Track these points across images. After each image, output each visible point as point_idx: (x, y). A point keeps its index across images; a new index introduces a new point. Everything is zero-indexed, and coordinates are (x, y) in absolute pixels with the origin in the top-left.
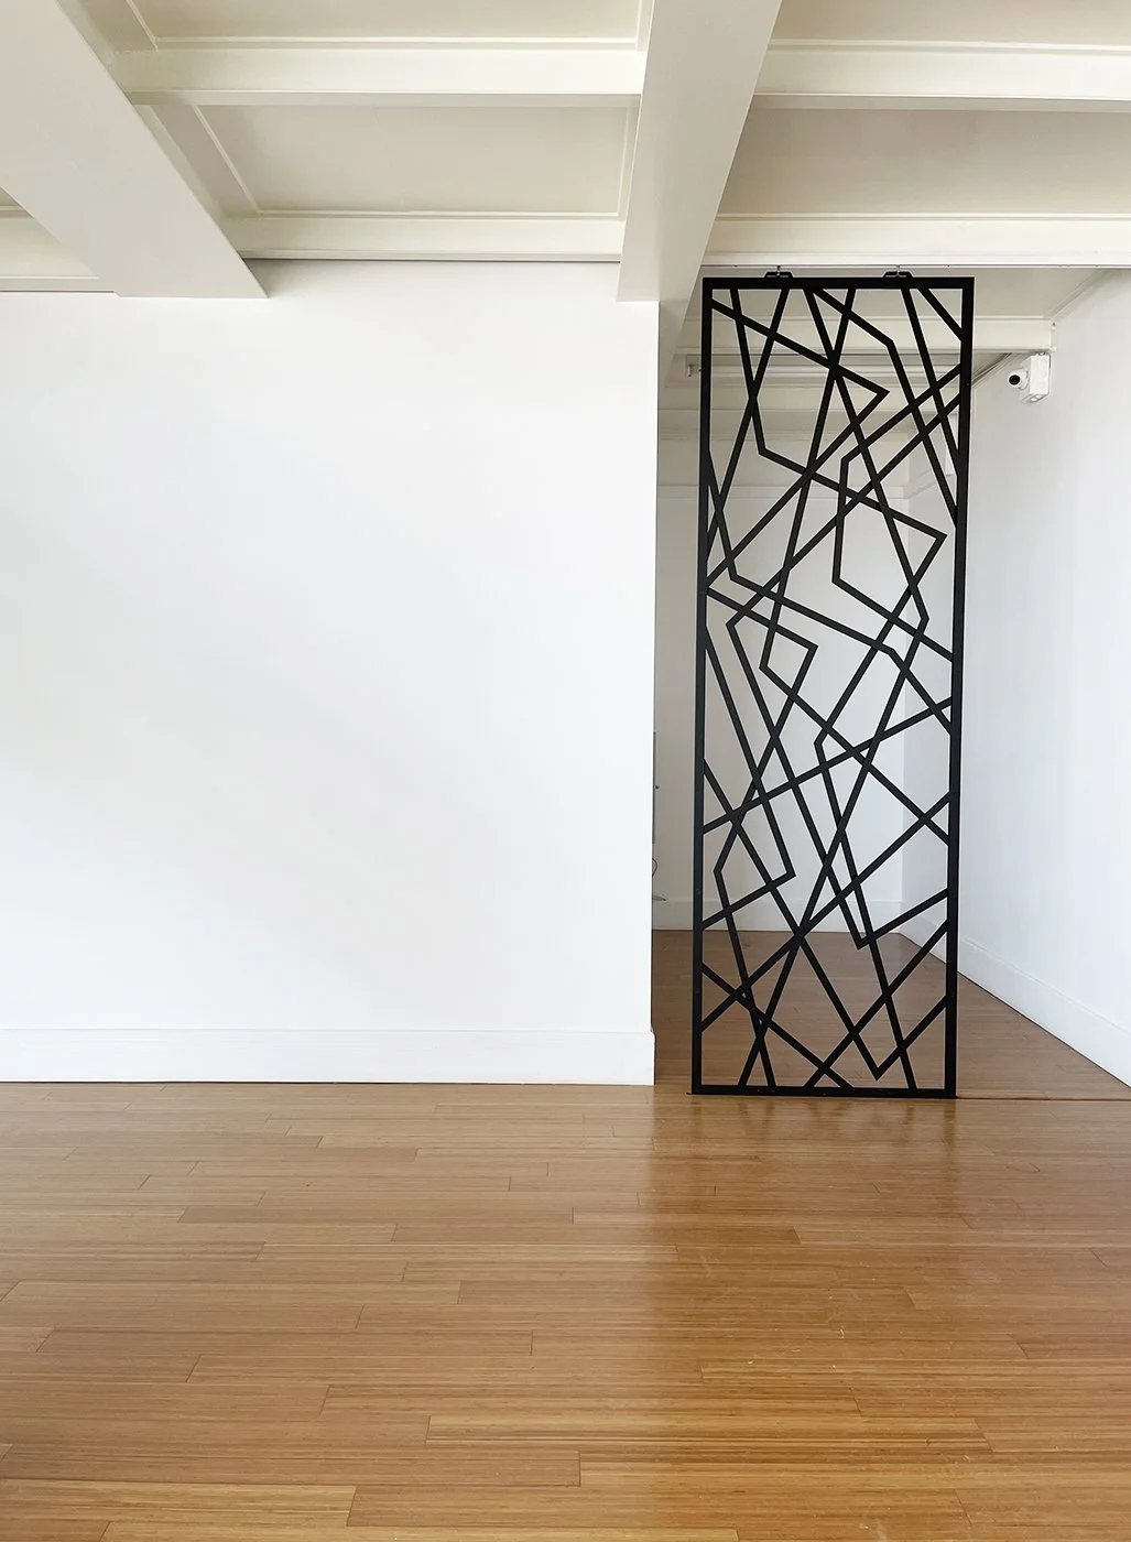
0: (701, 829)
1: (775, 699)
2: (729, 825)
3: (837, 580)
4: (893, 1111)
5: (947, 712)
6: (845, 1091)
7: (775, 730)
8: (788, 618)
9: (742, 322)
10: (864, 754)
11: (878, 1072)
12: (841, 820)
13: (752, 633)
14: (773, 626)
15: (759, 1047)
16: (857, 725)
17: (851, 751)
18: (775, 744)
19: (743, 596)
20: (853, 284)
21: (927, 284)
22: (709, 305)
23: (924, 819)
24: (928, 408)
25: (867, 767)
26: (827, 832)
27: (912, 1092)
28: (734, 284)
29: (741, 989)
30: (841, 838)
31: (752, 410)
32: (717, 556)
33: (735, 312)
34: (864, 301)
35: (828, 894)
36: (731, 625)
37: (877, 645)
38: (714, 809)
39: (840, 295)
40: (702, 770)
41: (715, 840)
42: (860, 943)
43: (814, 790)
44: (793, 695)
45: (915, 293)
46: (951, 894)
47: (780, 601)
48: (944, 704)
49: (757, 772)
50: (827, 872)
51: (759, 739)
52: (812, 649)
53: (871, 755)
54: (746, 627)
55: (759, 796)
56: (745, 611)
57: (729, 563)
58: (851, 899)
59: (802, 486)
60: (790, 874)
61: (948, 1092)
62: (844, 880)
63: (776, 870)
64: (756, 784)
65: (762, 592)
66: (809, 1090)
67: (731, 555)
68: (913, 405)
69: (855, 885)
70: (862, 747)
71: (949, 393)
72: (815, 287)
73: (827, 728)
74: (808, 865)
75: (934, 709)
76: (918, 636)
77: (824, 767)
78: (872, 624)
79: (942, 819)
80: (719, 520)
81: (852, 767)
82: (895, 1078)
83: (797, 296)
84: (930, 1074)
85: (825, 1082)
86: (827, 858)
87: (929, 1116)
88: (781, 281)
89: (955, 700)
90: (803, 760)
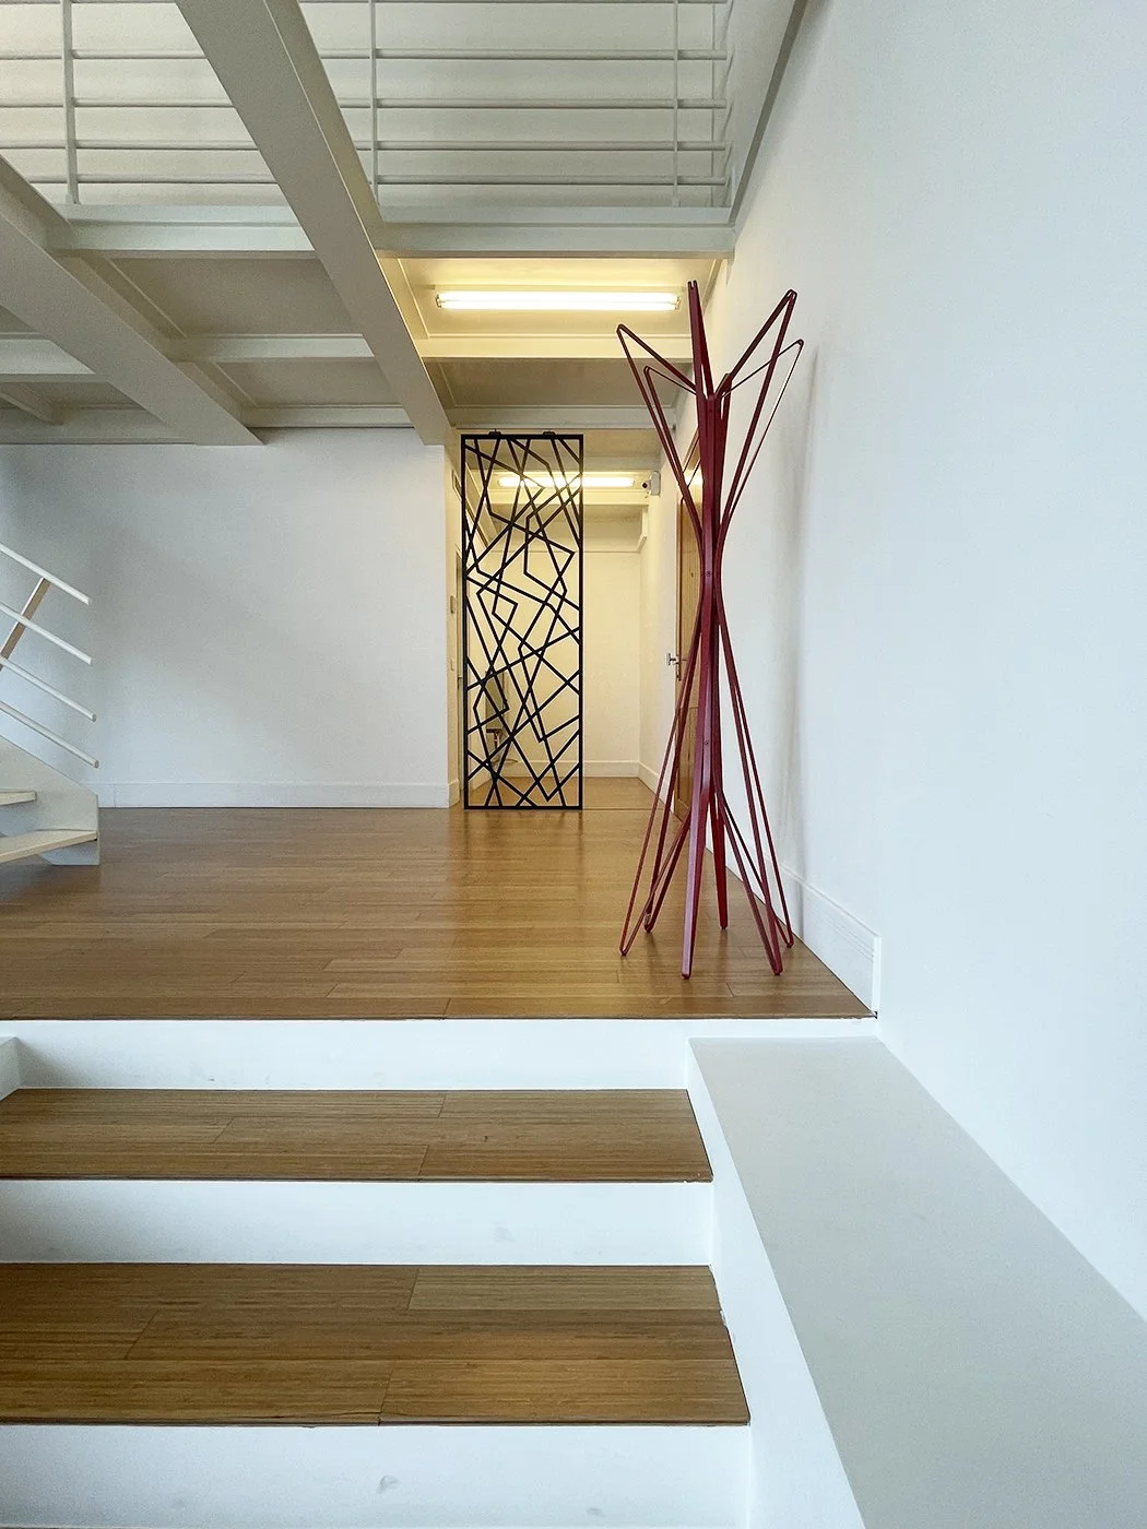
0: (466, 689)
1: (500, 629)
2: (479, 686)
3: (525, 573)
4: (556, 815)
5: (577, 634)
6: (534, 807)
7: (500, 643)
8: (504, 590)
9: (480, 455)
10: (539, 653)
11: (548, 799)
12: (530, 683)
13: (488, 597)
14: (497, 594)
15: (495, 786)
16: (536, 641)
17: (534, 652)
18: (500, 649)
19: (484, 580)
20: (529, 437)
21: (562, 438)
22: (464, 446)
23: (568, 683)
25: (541, 659)
26: (524, 688)
27: (564, 807)
28: (476, 437)
29: (486, 761)
30: (530, 690)
31: (485, 494)
32: (470, 561)
33: (476, 450)
34: (535, 445)
35: (524, 717)
36: (478, 594)
37: (545, 603)
38: (472, 680)
39: (524, 442)
40: (467, 661)
41: (474, 693)
42: (540, 740)
43: (518, 670)
44: (508, 627)
45: (557, 441)
46: (580, 717)
47: (500, 582)
48: (575, 630)
49: (492, 663)
50: (524, 706)
51: (492, 647)
52: (516, 605)
53: (543, 654)
54: (485, 594)
55: (492, 673)
56: (484, 587)
57: (476, 565)
58: (535, 719)
59: (509, 529)
60: (507, 708)
61: (580, 808)
62: (532, 710)
63: (501, 706)
64: (491, 668)
65: (492, 579)
66: (518, 807)
67: (477, 561)
68: (558, 492)
69: (537, 713)
70: (539, 650)
72: (511, 438)
73: (523, 641)
74: (515, 703)
75: (571, 632)
76: (563, 598)
77: (522, 659)
78: (542, 594)
79: (575, 683)
80: (471, 546)
81: (535, 658)
82: (556, 801)
83: (504, 442)
84: (572, 801)
85: (525, 803)
86: (524, 700)
87: (572, 817)
88: (496, 436)
89: (580, 628)
90: (513, 656)
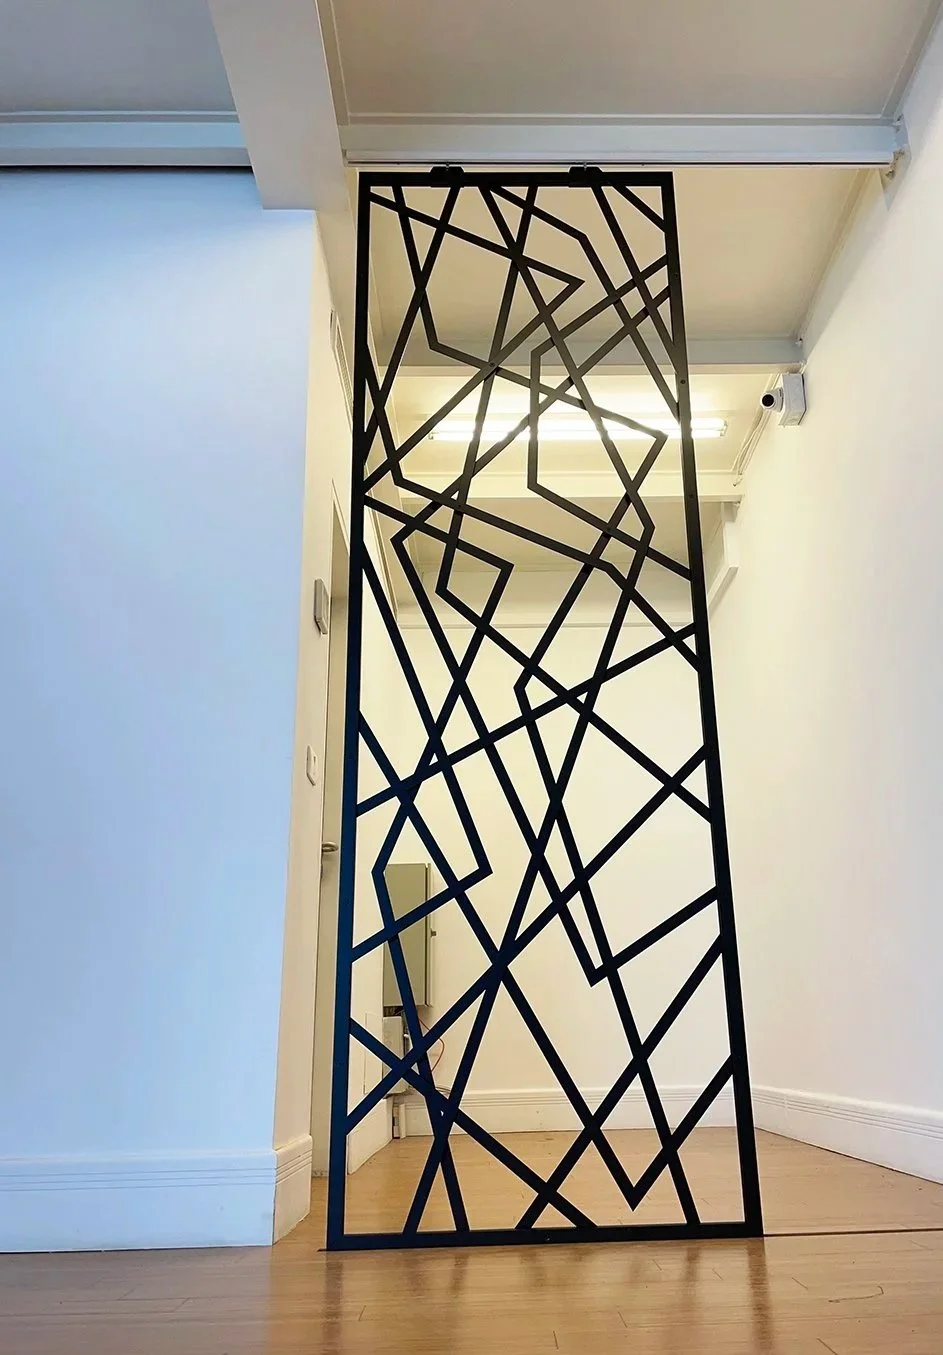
0: (353, 809)
1: (459, 634)
2: (394, 804)
3: (533, 484)
4: (668, 1261)
5: (690, 642)
6: (584, 1233)
7: (459, 672)
8: (472, 531)
9: (406, 214)
10: (582, 699)
11: (634, 1195)
12: (556, 789)
13: (425, 550)
14: (452, 541)
15: (441, 1155)
16: (571, 663)
17: (564, 696)
18: (460, 689)
19: (414, 504)
20: (534, 181)
21: (622, 181)
22: (365, 199)
23: (672, 785)
24: (633, 302)
25: (587, 716)
26: (536, 806)
27: (693, 1231)
28: (398, 181)
30: (556, 813)
31: (420, 301)
32: (377, 455)
33: (398, 205)
34: (546, 198)
35: (540, 899)
36: (397, 541)
37: (591, 562)
38: (371, 780)
39: (522, 192)
40: (356, 725)
41: (373, 827)
42: (593, 976)
43: (515, 749)
44: (483, 627)
45: (609, 191)
46: (721, 894)
47: (461, 509)
48: (686, 632)
49: (435, 728)
50: (539, 865)
51: (437, 683)
52: (506, 568)
53: (591, 700)
54: (415, 542)
55: (437, 760)
56: (415, 523)
57: (392, 464)
58: (576, 905)
60: (484, 870)
61: (751, 1228)
62: (564, 876)
63: (463, 864)
64: (435, 745)
65: (437, 501)
66: (525, 1235)
67: (394, 456)
68: (614, 297)
69: (581, 884)
70: (579, 689)
71: (658, 283)
72: (490, 184)
73: (531, 666)
74: (510, 854)
75: (672, 639)
76: (643, 549)
77: (529, 718)
78: (585, 538)
79: (697, 784)
80: (380, 418)
81: (568, 716)
82: (661, 1206)
83: (470, 195)
84: (721, 1204)
85: (551, 1218)
86: (537, 845)
87: (724, 1265)
88: (449, 177)
89: (700, 627)
90: (499, 709)
